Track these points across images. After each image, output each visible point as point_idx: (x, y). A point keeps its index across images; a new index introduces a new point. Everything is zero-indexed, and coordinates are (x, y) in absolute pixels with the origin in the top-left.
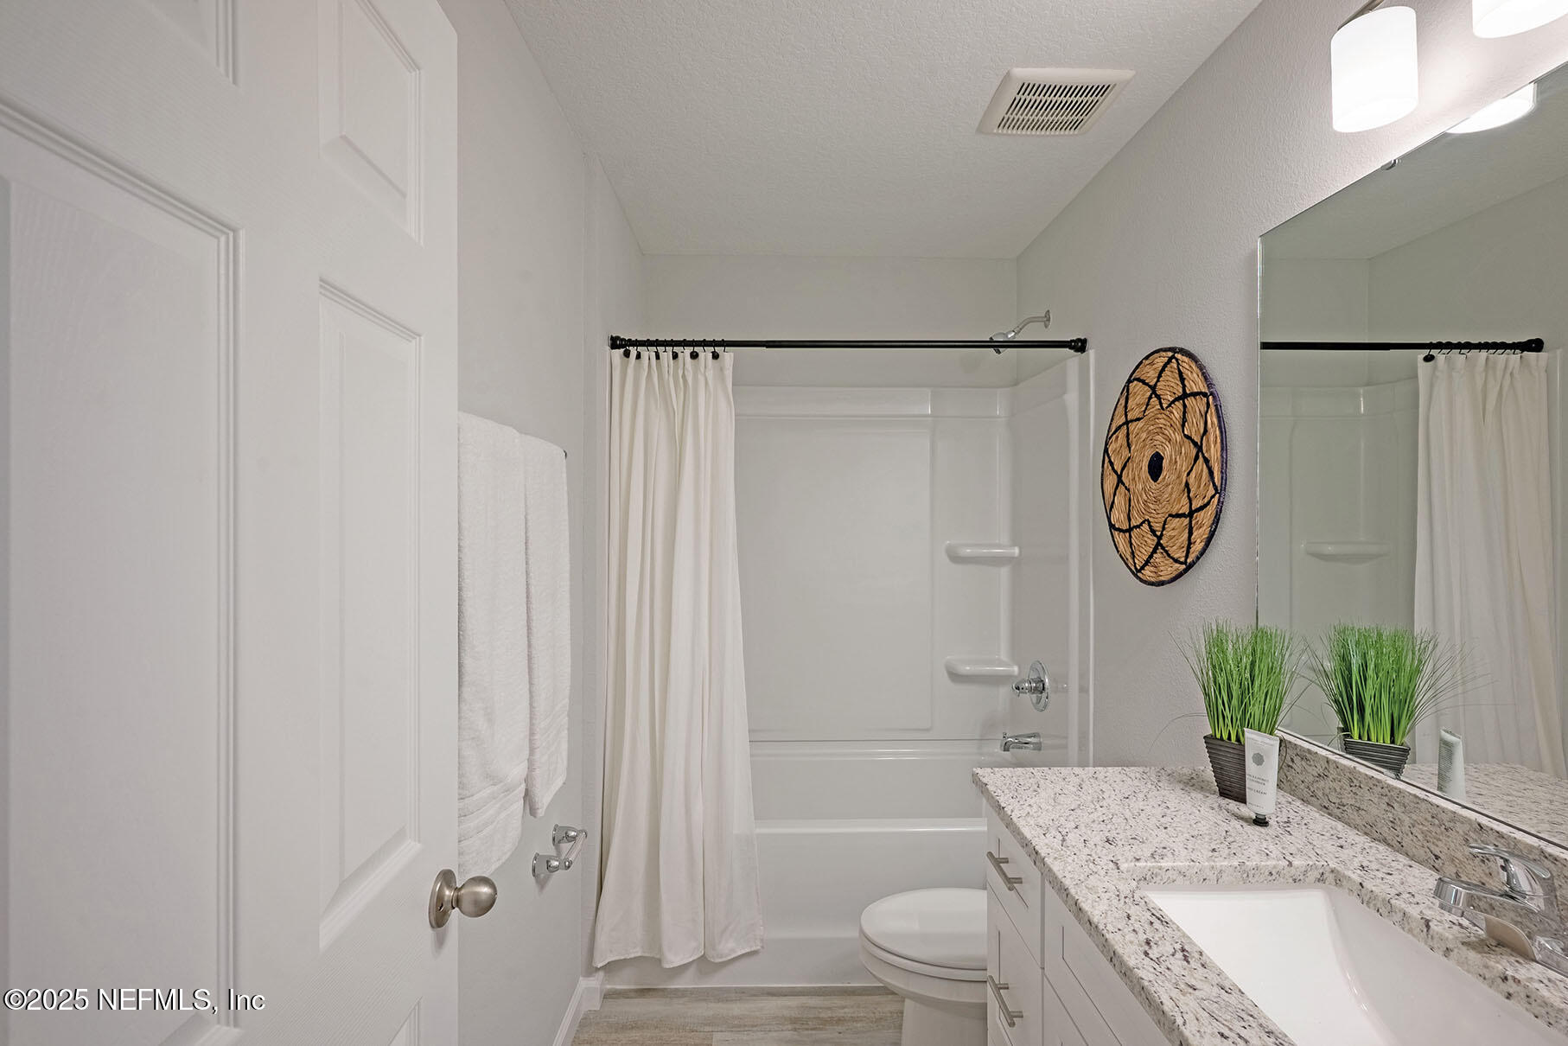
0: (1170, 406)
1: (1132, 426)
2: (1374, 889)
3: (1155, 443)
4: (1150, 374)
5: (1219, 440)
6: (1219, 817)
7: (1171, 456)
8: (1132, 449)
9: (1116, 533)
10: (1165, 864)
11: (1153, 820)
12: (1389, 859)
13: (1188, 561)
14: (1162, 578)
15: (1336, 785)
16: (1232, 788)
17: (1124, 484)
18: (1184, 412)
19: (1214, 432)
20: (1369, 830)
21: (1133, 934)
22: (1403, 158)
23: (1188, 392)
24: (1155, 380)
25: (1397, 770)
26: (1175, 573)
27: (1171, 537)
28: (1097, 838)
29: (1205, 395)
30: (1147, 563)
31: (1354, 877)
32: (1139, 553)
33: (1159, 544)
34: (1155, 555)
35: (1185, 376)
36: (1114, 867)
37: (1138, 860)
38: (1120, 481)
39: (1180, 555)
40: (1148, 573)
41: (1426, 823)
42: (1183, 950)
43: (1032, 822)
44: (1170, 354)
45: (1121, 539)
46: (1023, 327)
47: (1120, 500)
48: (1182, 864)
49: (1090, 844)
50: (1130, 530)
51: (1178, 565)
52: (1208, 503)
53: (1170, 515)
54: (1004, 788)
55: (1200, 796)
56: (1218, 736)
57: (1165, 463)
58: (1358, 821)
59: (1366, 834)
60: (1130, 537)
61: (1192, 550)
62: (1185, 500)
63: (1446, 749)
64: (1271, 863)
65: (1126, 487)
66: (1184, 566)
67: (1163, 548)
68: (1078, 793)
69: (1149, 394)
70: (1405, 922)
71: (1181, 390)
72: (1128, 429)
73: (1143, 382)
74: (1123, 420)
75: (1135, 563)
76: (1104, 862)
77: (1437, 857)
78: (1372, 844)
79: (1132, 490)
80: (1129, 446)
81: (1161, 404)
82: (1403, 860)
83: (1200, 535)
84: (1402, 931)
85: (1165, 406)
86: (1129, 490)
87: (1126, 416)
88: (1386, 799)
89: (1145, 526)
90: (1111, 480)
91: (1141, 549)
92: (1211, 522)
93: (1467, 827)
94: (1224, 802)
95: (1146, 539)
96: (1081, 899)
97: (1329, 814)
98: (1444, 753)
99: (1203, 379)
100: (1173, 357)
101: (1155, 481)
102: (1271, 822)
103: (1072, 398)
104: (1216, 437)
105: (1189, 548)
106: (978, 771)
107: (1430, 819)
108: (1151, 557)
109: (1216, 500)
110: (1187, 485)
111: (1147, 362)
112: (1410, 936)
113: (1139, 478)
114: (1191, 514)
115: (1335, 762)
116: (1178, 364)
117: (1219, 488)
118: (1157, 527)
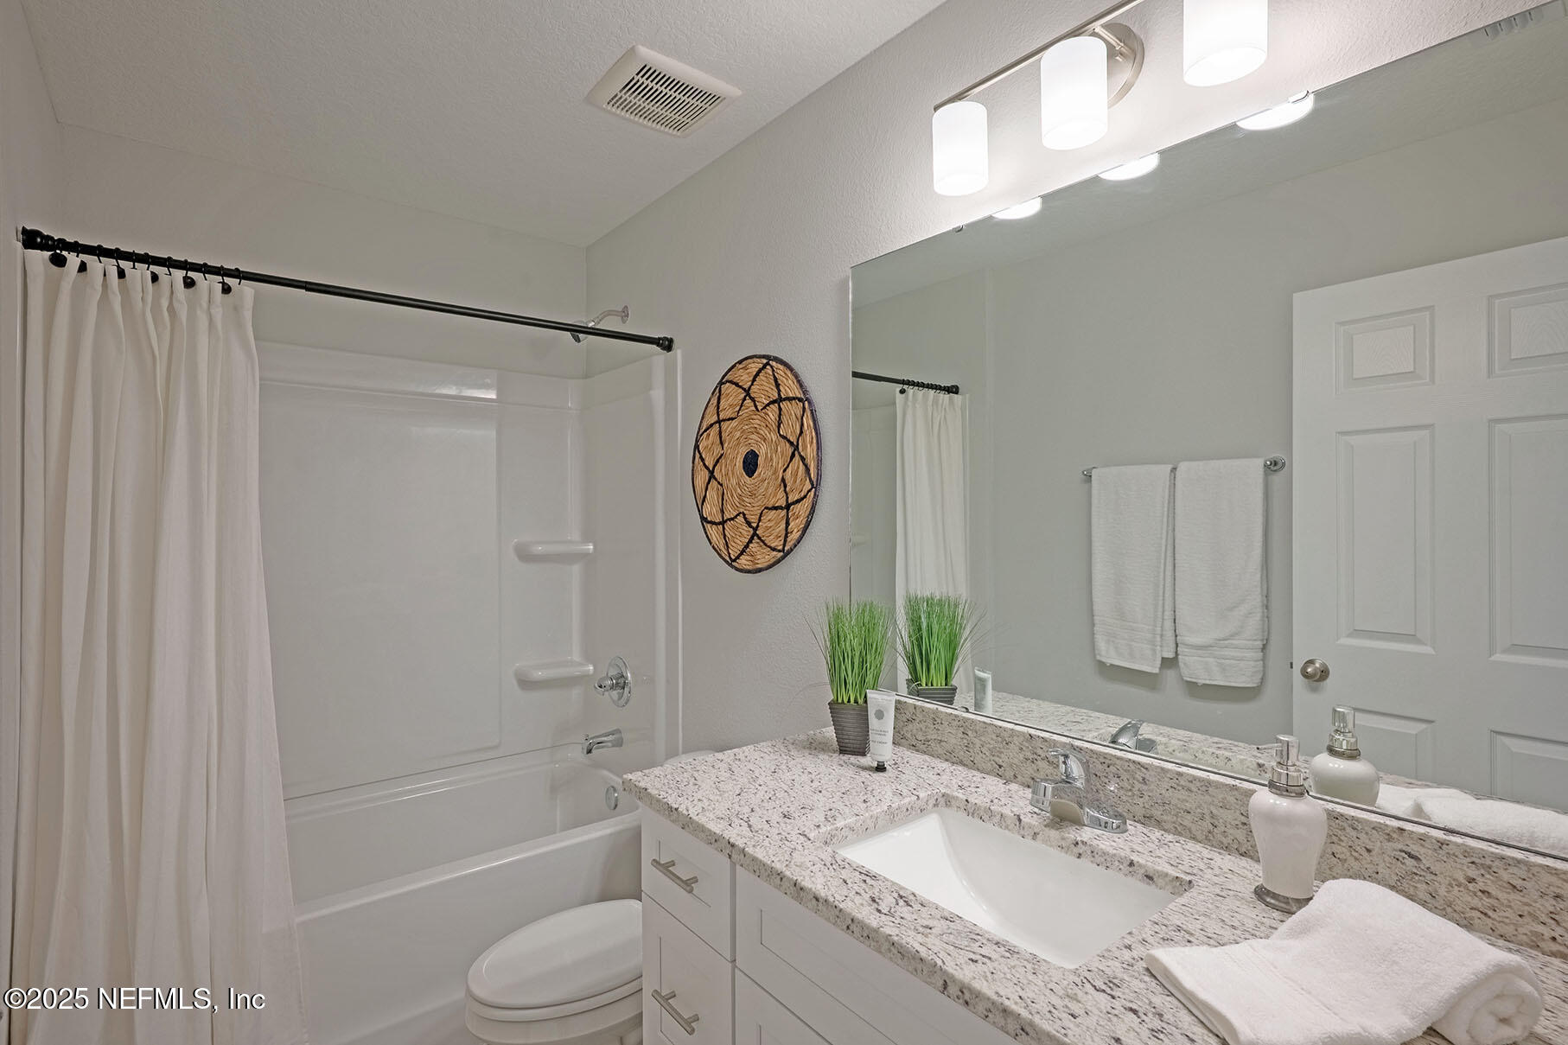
0: (765, 408)
1: (725, 425)
2: (976, 801)
3: (750, 441)
4: (745, 378)
5: (815, 441)
6: (849, 772)
7: (767, 454)
8: (726, 445)
9: (709, 525)
10: (840, 823)
11: (807, 787)
12: (970, 775)
13: (786, 549)
14: (759, 566)
15: (922, 726)
16: (853, 743)
17: (716, 480)
18: (780, 414)
19: (809, 433)
20: (950, 757)
21: (858, 897)
22: (968, 225)
23: (783, 397)
24: (750, 383)
25: (950, 701)
26: (773, 560)
27: (768, 528)
28: (776, 817)
29: (800, 400)
30: (742, 552)
31: (960, 796)
32: (733, 544)
33: (755, 534)
34: (751, 545)
35: (780, 382)
36: (805, 839)
37: (818, 826)
38: (712, 476)
39: (778, 544)
40: (744, 562)
41: (992, 742)
42: (901, 897)
43: (712, 816)
44: (765, 361)
45: (714, 532)
46: (602, 319)
47: (712, 495)
48: (851, 820)
49: (774, 823)
50: (723, 523)
51: (775, 553)
52: (805, 497)
53: (766, 508)
54: (665, 788)
55: (826, 757)
56: (840, 701)
57: (761, 461)
58: (940, 751)
59: (947, 760)
60: (724, 528)
61: (789, 539)
62: (781, 494)
63: (980, 684)
64: (907, 800)
65: (719, 483)
66: (782, 554)
67: (759, 538)
68: (733, 777)
69: (743, 396)
70: (1003, 822)
71: (776, 395)
72: (720, 427)
73: (737, 385)
74: (715, 418)
75: (729, 554)
76: (794, 836)
77: (1000, 766)
78: (954, 767)
79: (725, 485)
80: (722, 443)
81: (756, 406)
82: (979, 775)
83: (796, 525)
84: (1000, 829)
85: (760, 408)
86: (721, 485)
87: (718, 415)
88: (962, 729)
89: (740, 519)
90: (702, 476)
91: (736, 540)
92: (808, 512)
93: (1022, 738)
94: (846, 757)
95: (741, 530)
96: (800, 879)
97: (917, 751)
98: (979, 687)
99: (798, 386)
100: (768, 364)
101: (750, 477)
102: (888, 767)
103: (658, 395)
104: (812, 438)
105: (786, 537)
106: (630, 776)
107: (995, 738)
108: (747, 546)
109: (812, 493)
110: (783, 480)
111: (741, 366)
112: (1007, 831)
113: (733, 474)
114: (788, 507)
115: (921, 707)
116: (773, 370)
117: (815, 483)
118: (753, 519)
